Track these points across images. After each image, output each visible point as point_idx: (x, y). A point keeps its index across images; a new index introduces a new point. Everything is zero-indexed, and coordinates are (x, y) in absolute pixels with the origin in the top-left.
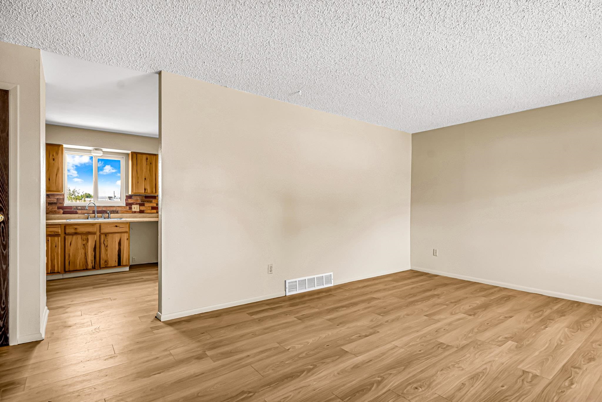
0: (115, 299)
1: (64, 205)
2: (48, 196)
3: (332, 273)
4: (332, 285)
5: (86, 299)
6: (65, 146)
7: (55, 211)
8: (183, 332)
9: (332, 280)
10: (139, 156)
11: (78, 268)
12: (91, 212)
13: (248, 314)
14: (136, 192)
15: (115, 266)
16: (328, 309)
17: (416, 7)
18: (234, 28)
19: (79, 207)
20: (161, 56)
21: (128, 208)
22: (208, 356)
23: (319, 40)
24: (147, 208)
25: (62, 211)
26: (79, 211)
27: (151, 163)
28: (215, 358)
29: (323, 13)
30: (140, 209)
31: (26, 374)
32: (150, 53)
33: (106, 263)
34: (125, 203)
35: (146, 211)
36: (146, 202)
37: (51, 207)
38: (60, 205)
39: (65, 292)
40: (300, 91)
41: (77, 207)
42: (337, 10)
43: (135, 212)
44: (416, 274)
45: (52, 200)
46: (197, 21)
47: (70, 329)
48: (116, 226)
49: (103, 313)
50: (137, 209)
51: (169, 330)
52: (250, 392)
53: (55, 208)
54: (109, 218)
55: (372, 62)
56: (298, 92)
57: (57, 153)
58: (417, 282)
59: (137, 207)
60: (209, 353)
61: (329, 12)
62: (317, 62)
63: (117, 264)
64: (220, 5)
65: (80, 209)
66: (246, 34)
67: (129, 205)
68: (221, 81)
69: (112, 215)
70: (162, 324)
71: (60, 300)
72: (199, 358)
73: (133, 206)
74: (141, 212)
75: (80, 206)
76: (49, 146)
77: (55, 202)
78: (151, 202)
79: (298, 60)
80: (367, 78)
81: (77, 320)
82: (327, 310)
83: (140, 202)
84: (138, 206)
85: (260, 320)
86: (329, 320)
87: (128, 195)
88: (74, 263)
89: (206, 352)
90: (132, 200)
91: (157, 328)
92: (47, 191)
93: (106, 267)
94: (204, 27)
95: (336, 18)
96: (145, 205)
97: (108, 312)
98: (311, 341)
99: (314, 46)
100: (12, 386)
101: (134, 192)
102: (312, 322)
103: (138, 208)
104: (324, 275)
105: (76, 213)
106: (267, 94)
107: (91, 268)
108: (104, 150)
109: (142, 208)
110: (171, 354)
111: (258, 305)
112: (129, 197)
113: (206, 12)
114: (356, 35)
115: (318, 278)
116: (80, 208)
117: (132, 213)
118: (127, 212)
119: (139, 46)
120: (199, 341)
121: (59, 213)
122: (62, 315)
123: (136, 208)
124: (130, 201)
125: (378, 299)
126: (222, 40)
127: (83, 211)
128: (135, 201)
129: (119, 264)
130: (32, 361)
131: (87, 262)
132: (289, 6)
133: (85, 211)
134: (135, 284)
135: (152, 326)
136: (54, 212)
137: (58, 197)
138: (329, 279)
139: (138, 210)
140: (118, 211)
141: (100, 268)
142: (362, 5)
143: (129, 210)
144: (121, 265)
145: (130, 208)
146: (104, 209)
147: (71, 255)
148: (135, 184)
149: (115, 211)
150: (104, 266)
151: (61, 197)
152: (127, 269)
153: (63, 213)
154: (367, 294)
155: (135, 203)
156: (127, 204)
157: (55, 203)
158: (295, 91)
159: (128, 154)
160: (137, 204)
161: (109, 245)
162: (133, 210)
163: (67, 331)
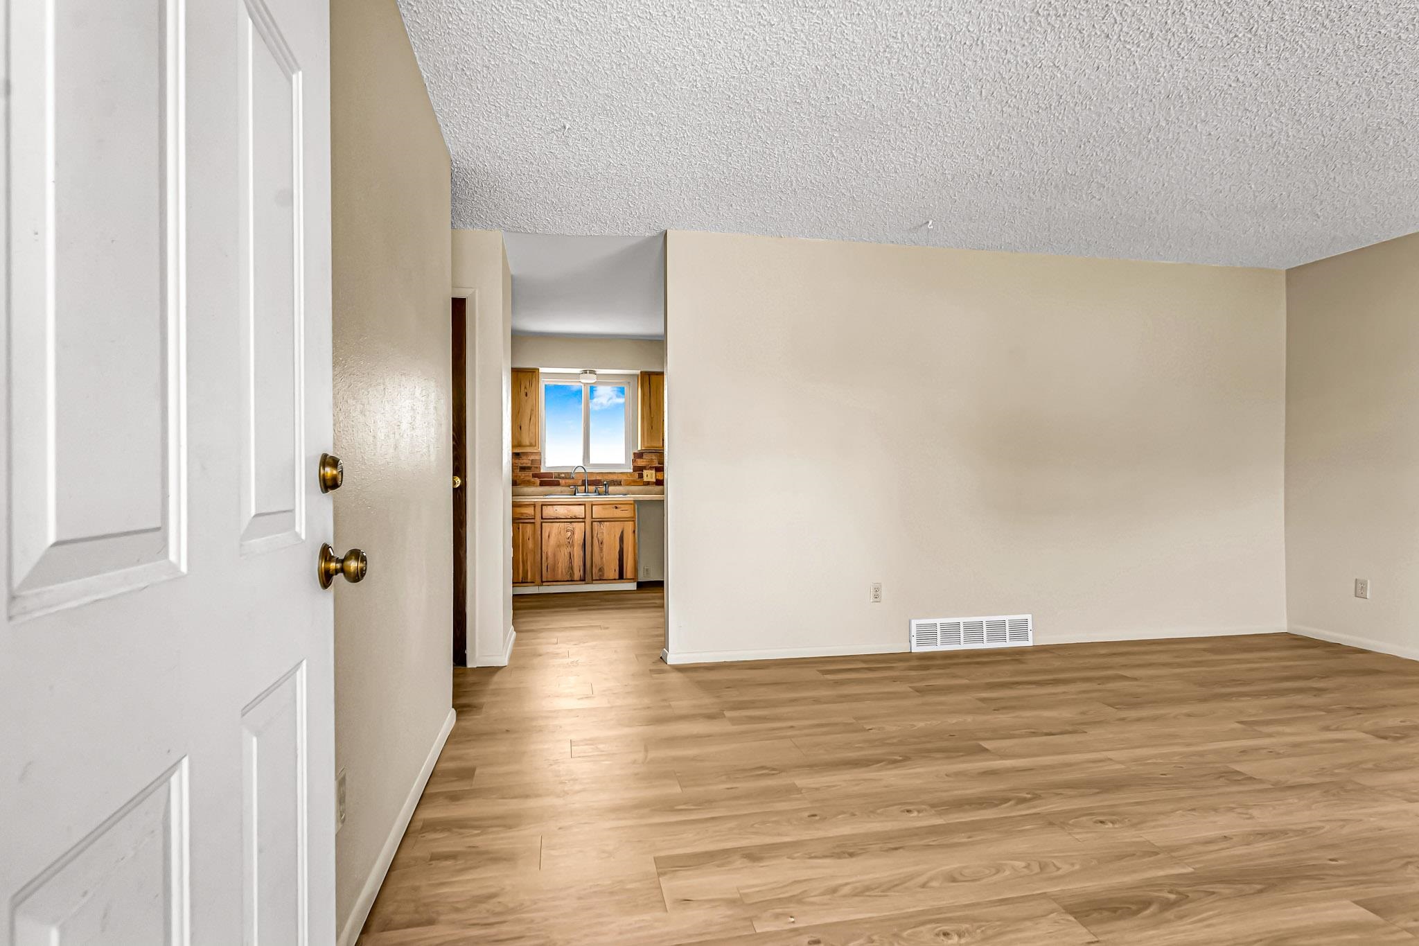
0: (607, 628)
1: (542, 471)
2: (516, 455)
3: (1030, 615)
4: (1030, 643)
5: (567, 624)
6: (542, 370)
7: (529, 481)
8: (699, 682)
9: (1030, 634)
10: (653, 378)
11: (559, 577)
12: (580, 482)
13: (818, 671)
14: (649, 445)
15: (615, 579)
16: (989, 683)
17: (1103, 35)
18: (764, 146)
19: (562, 473)
20: (661, 208)
21: (636, 474)
22: (725, 717)
23: (925, 130)
25: (538, 481)
26: (562, 481)
28: (733, 721)
29: (912, 90)
30: (657, 478)
31: (484, 700)
32: (644, 208)
33: (601, 573)
34: (632, 467)
37: (523, 475)
38: (536, 472)
39: (537, 613)
40: (930, 223)
41: (559, 474)
42: (938, 80)
43: (648, 483)
44: (1295, 643)
45: (524, 463)
46: (703, 150)
47: (541, 657)
48: (616, 508)
49: (586, 644)
50: (652, 478)
51: (675, 677)
52: (774, 769)
53: (527, 475)
54: (606, 493)
55: (1064, 143)
56: (925, 223)
57: (531, 384)
58: (1281, 659)
59: (652, 474)
60: (728, 714)
61: (923, 86)
62: (939, 165)
63: (617, 577)
64: (731, 121)
65: (563, 478)
66: (787, 151)
67: (639, 470)
68: (768, 229)
69: (611, 489)
70: (668, 668)
71: (532, 622)
72: (710, 717)
73: (645, 472)
74: (658, 483)
75: (564, 473)
76: (516, 372)
77: (529, 465)
79: (900, 169)
80: (1070, 173)
81: (551, 649)
82: (987, 684)
83: (657, 465)
84: (654, 472)
85: (838, 683)
86: (983, 700)
87: (636, 452)
88: (554, 569)
89: (725, 712)
90: (643, 462)
91: (662, 672)
92: (513, 447)
93: (601, 579)
94: (715, 155)
95: (941, 90)
97: (594, 643)
98: (921, 724)
99: (920, 141)
100: (468, 709)
101: (646, 444)
102: (943, 698)
103: (654, 475)
104: (1007, 618)
105: (558, 484)
106: (864, 237)
107: (578, 579)
108: (599, 371)
109: (660, 476)
110: (670, 706)
111: (843, 660)
112: (639, 455)
113: (713, 135)
114: (999, 107)
115: (989, 624)
116: (563, 475)
117: (643, 485)
118: (634, 483)
119: (627, 201)
120: (718, 697)
121: (533, 484)
122: (533, 641)
123: (650, 475)
124: (641, 463)
125: (1135, 679)
126: (750, 168)
127: (567, 481)
128: (647, 463)
129: (621, 577)
130: (492, 687)
131: (571, 568)
132: (845, 95)
133: (570, 481)
134: (640, 611)
135: (652, 668)
136: (528, 483)
137: (532, 457)
138: (1019, 629)
139: (653, 480)
140: (621, 482)
141: (593, 581)
142: (983, 61)
143: (638, 480)
144: (624, 577)
145: (641, 476)
146: (598, 478)
147: (549, 554)
148: (648, 430)
149: (616, 481)
150: (598, 578)
151: (537, 458)
152: (632, 586)
153: (540, 485)
154: (1111, 668)
155: (648, 467)
156: (636, 469)
157: (529, 468)
158: (920, 224)
159: (638, 375)
160: (651, 468)
161: (604, 541)
162: (645, 479)
163: (536, 661)
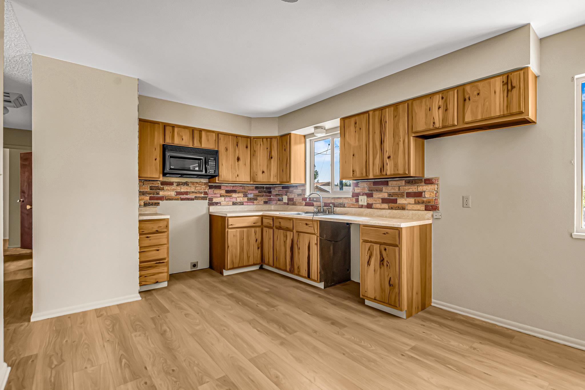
7: (301, 203)
11: (281, 266)
21: (354, 199)
24: (376, 201)
26: (315, 203)
27: (360, 129)
30: (368, 202)
34: (351, 194)
35: (374, 206)
36: (374, 191)
38: (304, 197)
41: (313, 198)
43: (362, 207)
50: (364, 202)
53: (300, 199)
54: (333, 214)
57: (287, 143)
65: (315, 201)
67: (356, 196)
69: (336, 210)
73: (360, 198)
74: (369, 206)
77: (301, 193)
78: (381, 191)
83: (368, 192)
84: (366, 197)
88: (279, 260)
90: (358, 189)
93: (299, 275)
96: (374, 196)
103: (366, 200)
107: (289, 270)
109: (371, 201)
112: (355, 184)
116: (315, 199)
117: (359, 208)
118: (352, 206)
123: (363, 200)
127: (317, 203)
128: (361, 191)
131: (286, 262)
133: (319, 203)
137: (302, 188)
139: (366, 204)
140: (345, 205)
143: (355, 204)
145: (357, 201)
146: (332, 201)
147: (277, 250)
149: (340, 204)
150: (297, 273)
153: (305, 205)
155: (362, 194)
156: (354, 195)
157: (300, 195)
160: (364, 194)
162: (360, 203)
